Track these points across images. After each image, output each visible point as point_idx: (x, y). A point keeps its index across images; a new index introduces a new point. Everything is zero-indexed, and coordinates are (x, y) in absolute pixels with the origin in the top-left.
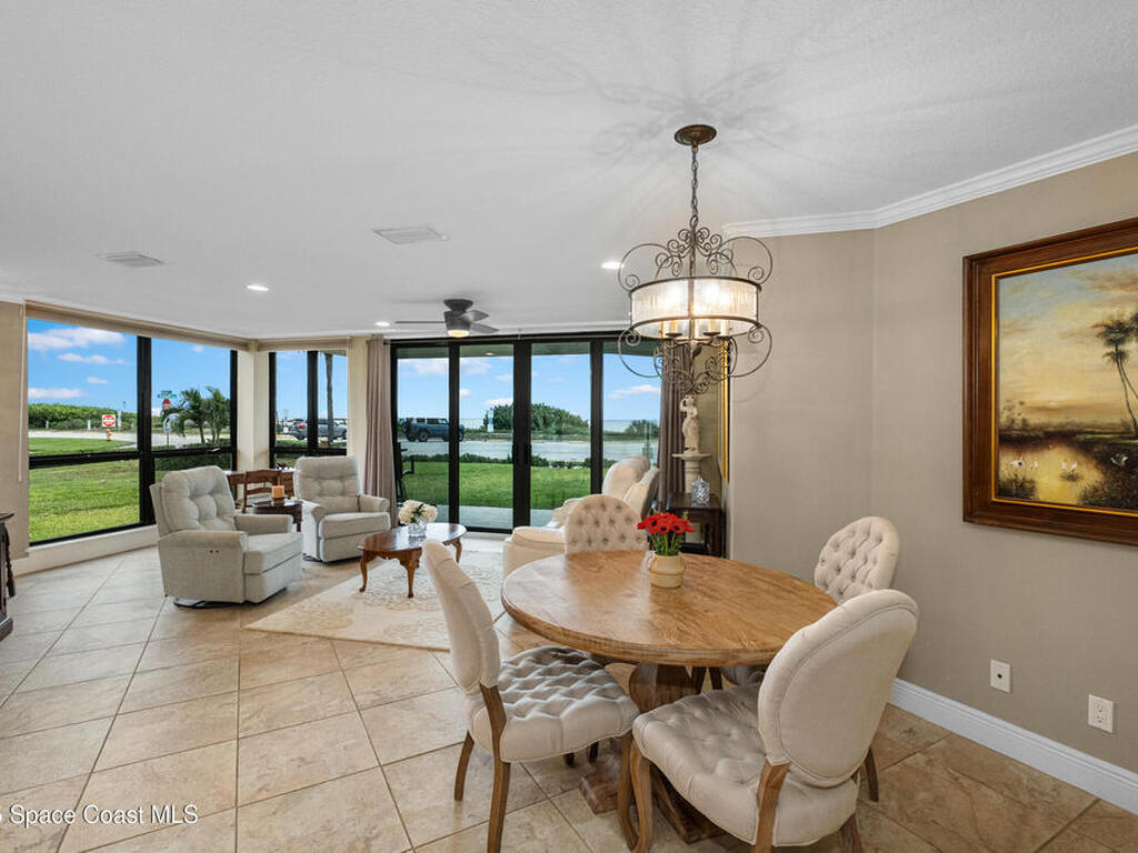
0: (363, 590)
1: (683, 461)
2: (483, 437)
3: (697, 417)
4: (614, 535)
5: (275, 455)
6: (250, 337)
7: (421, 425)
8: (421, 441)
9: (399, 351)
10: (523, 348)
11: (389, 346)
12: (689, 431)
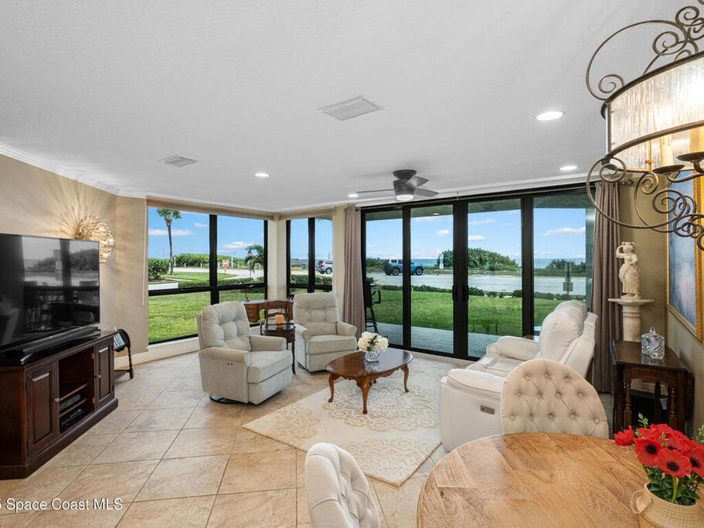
0: (331, 401)
1: (620, 307)
2: (436, 272)
3: (637, 263)
4: (562, 410)
5: (290, 289)
6: (274, 211)
7: (394, 264)
8: (394, 275)
9: (368, 215)
10: (460, 208)
11: (360, 212)
12: (627, 277)
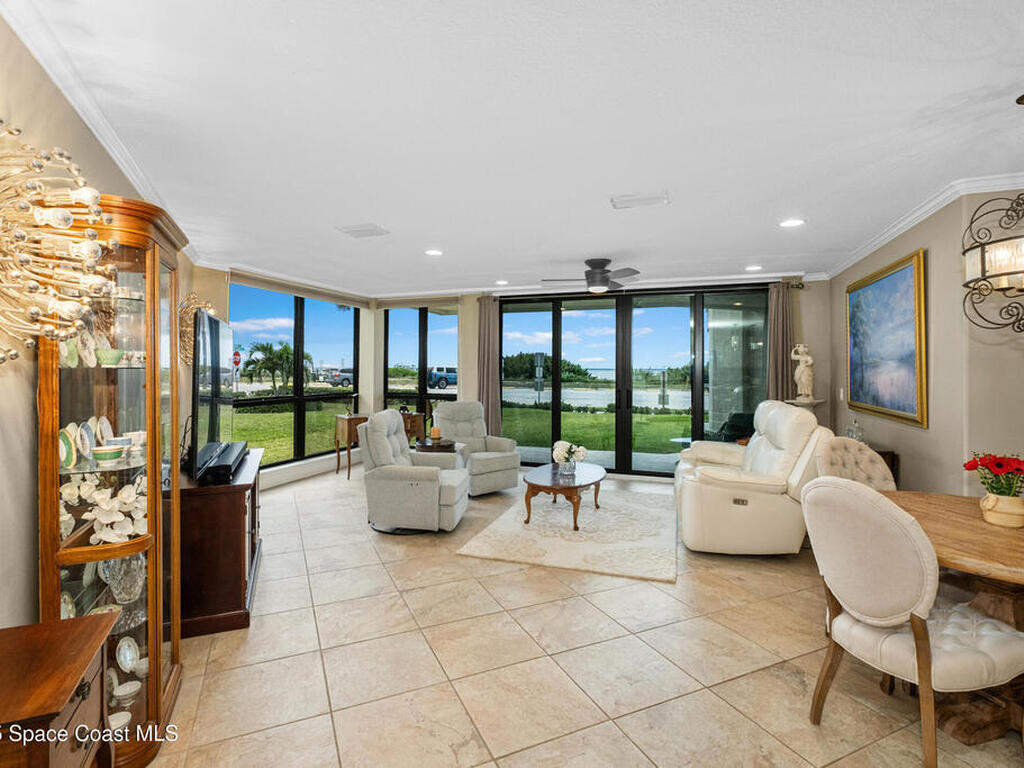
0: (527, 522)
5: (388, 400)
6: (370, 296)
9: (504, 306)
11: (498, 303)
12: (803, 380)
